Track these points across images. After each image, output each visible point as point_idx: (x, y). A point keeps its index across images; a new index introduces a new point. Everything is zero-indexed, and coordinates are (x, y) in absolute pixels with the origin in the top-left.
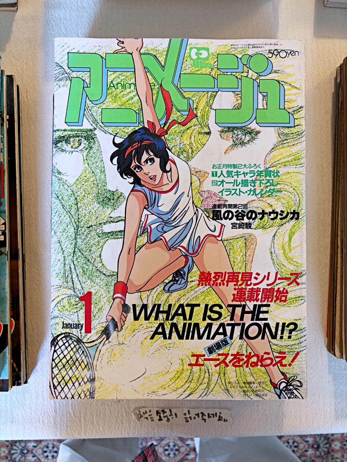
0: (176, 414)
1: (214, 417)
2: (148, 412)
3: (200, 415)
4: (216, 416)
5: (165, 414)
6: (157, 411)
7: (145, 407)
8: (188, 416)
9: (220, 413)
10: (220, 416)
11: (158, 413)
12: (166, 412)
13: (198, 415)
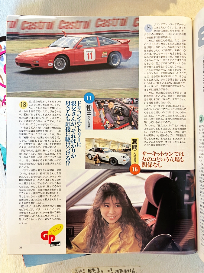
0: (102, 271)
1: (129, 272)
2: (82, 270)
3: (119, 271)
4: (131, 271)
5: (95, 272)
6: (89, 270)
7: (80, 268)
8: (111, 272)
9: (133, 269)
10: (133, 271)
11: (89, 271)
12: (95, 270)
13: (118, 271)
